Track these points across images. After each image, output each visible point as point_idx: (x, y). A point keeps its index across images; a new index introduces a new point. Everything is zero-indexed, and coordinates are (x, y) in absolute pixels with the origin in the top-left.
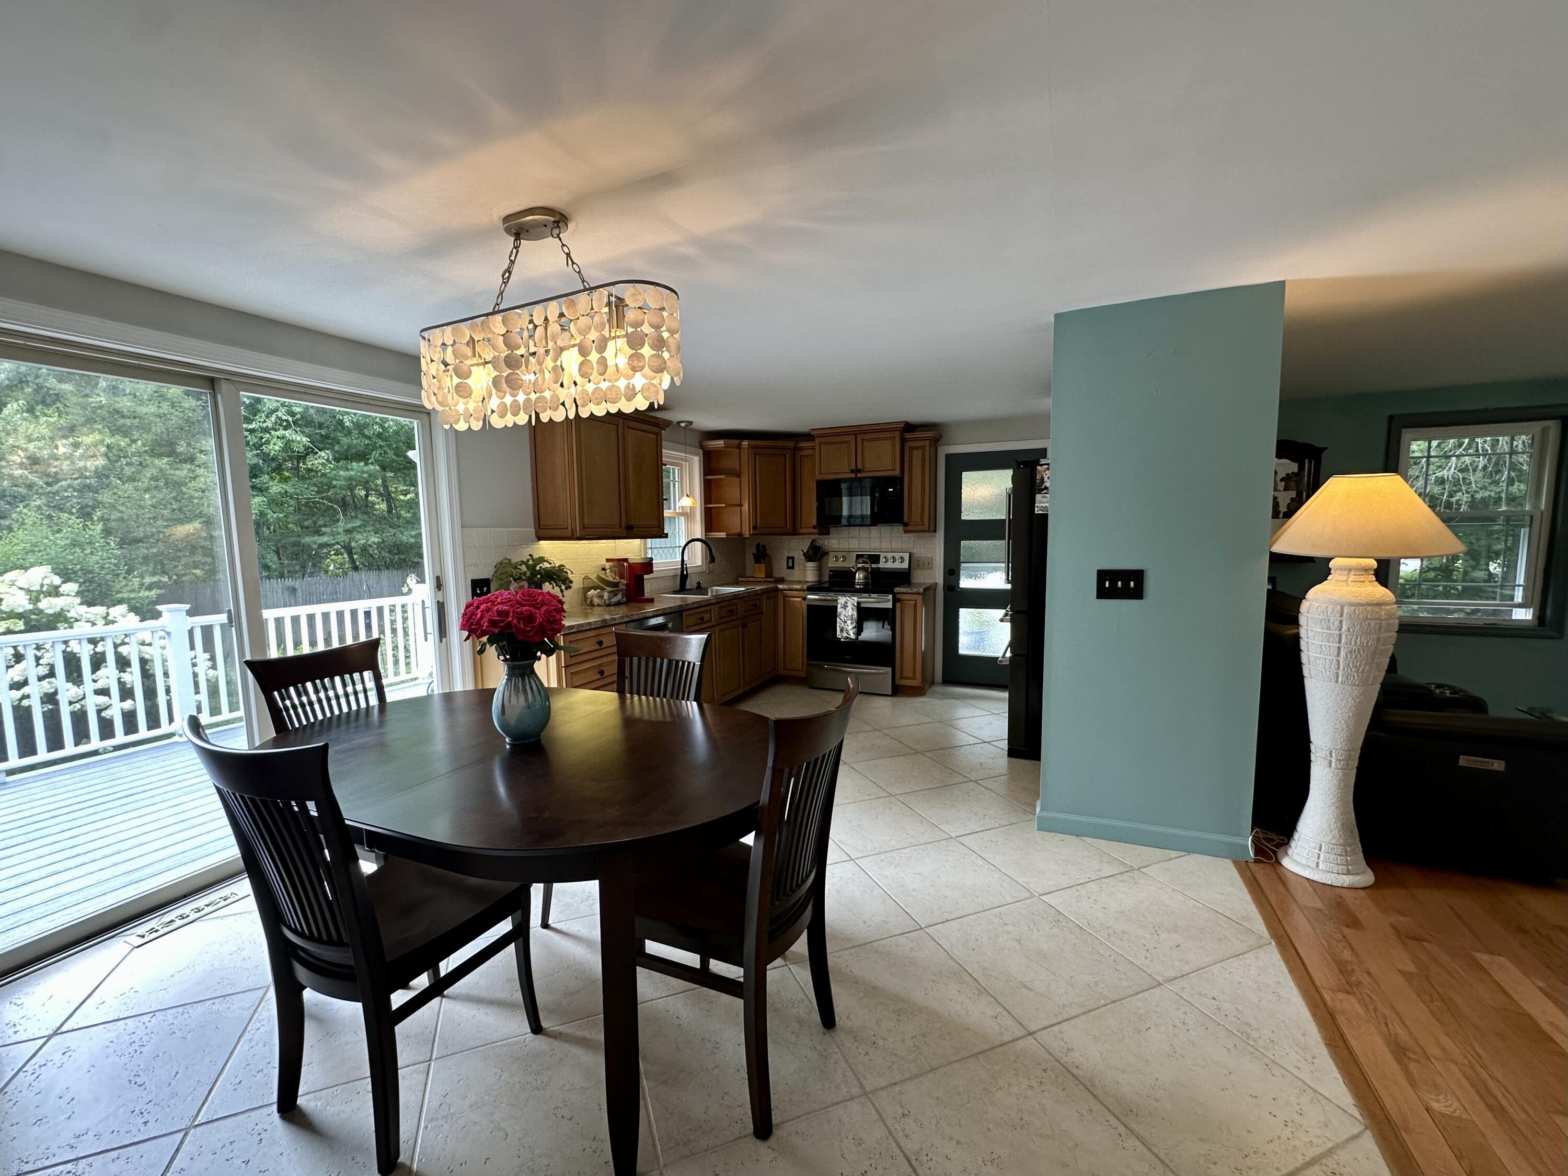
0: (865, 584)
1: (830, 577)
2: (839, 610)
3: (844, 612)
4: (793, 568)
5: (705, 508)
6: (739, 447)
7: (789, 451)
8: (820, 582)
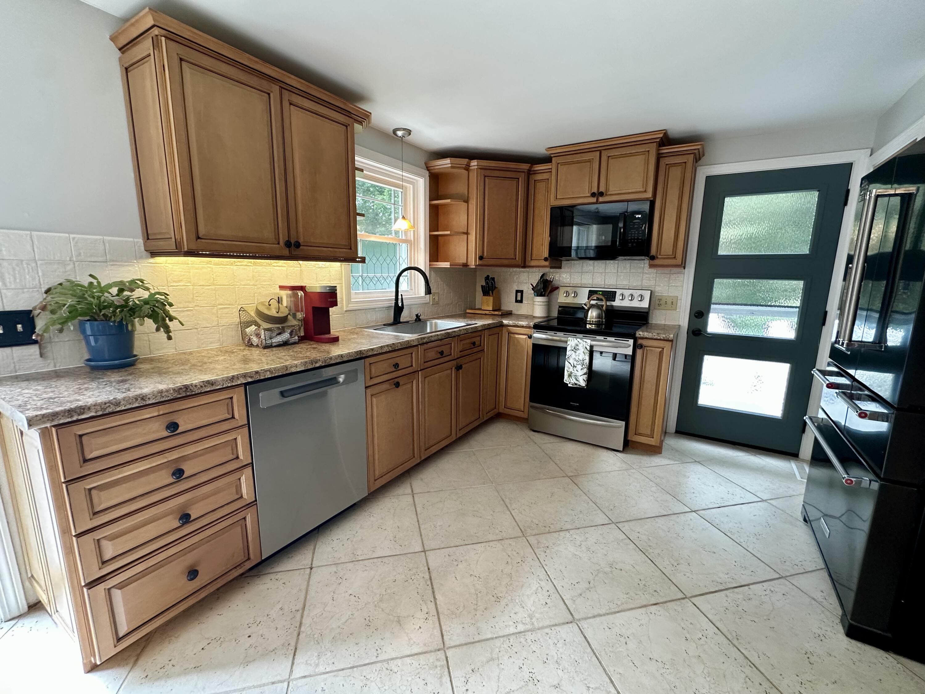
0: (598, 324)
1: (560, 312)
2: (568, 353)
3: (574, 356)
4: (521, 301)
5: (431, 236)
6: (467, 168)
7: (523, 174)
8: (548, 318)
